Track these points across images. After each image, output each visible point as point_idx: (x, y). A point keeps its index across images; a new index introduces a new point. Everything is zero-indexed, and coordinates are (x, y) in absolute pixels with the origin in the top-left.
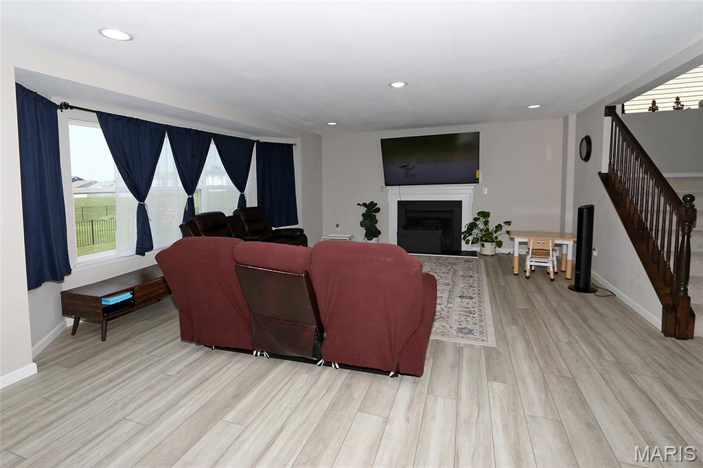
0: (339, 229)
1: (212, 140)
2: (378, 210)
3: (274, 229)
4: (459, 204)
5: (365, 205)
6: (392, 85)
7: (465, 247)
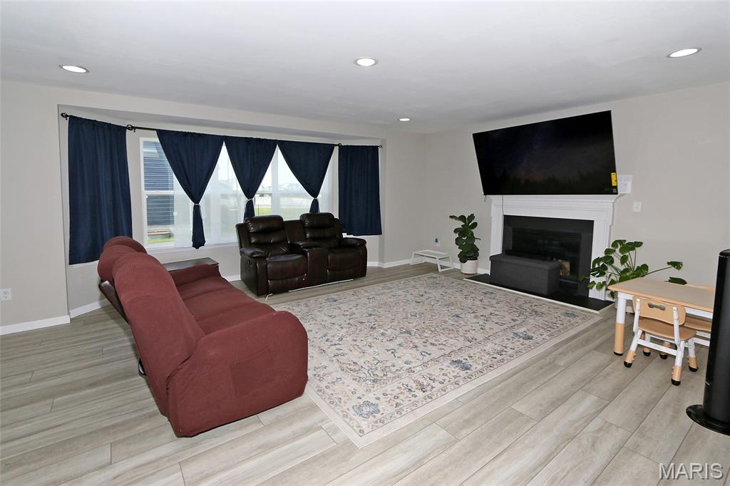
0: (438, 245)
1: (277, 146)
2: (475, 225)
3: (345, 235)
4: (589, 225)
5: (462, 218)
6: (359, 62)
7: (594, 294)
